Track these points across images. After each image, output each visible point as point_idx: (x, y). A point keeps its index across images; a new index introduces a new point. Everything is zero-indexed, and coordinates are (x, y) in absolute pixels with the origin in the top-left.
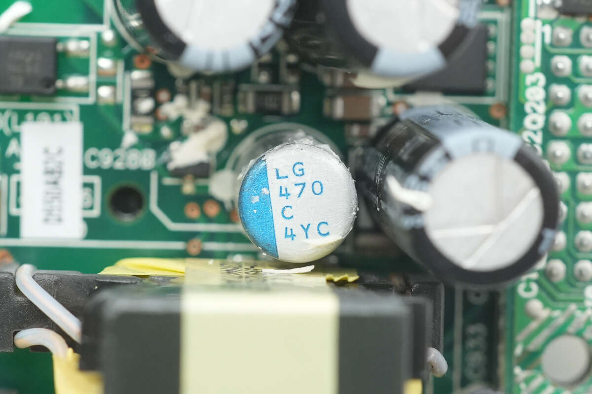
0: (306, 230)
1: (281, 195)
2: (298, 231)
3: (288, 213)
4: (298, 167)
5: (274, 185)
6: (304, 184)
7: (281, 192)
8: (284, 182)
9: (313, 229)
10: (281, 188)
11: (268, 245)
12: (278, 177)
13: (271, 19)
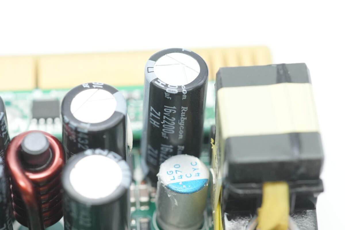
0: (195, 169)
1: (182, 178)
2: (196, 172)
3: (189, 175)
4: (169, 173)
5: (177, 180)
6: (176, 171)
7: (180, 178)
8: (176, 177)
9: (195, 167)
10: (179, 178)
11: (203, 182)
12: (174, 179)
13: (106, 156)
